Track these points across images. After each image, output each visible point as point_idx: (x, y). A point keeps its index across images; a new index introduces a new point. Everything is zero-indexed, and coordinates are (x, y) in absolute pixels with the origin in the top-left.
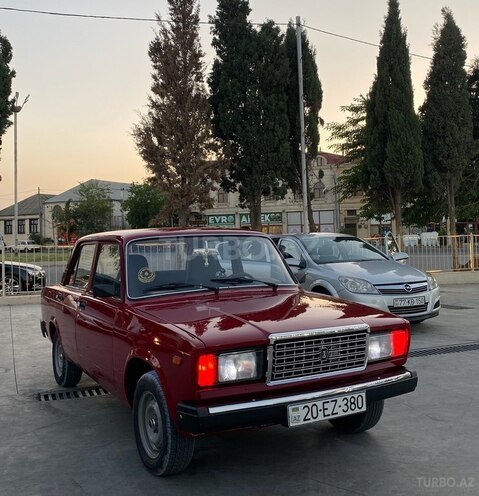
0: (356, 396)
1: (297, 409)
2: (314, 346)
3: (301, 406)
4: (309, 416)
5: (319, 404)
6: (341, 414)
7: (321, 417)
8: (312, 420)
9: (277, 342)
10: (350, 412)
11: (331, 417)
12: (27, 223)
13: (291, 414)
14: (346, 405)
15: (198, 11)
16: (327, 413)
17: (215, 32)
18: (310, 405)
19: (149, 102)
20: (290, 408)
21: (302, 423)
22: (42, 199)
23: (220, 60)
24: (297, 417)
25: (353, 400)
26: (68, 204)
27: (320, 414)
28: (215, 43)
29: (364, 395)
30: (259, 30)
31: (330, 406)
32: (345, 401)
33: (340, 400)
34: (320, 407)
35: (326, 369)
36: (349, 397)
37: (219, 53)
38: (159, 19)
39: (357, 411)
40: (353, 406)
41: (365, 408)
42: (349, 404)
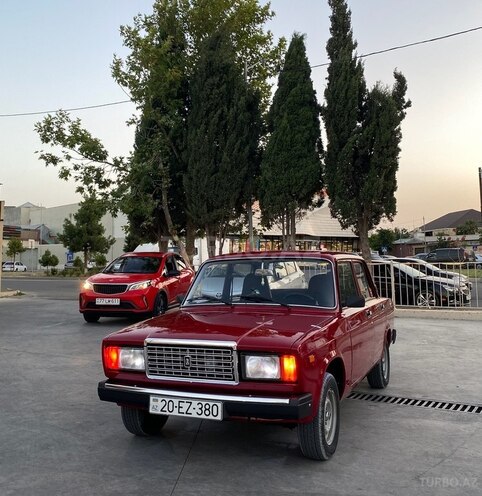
0: (211, 404)
1: (157, 401)
2: (179, 353)
3: (160, 399)
4: (166, 408)
5: (176, 401)
6: (194, 415)
7: (175, 413)
8: (168, 413)
9: (148, 344)
10: (203, 416)
11: (185, 415)
13: (152, 402)
14: (201, 409)
16: (181, 410)
18: (167, 400)
20: (151, 398)
21: (159, 412)
24: (156, 406)
25: (207, 407)
27: (176, 410)
29: (220, 405)
31: (185, 406)
32: (200, 406)
33: (195, 403)
34: (176, 404)
36: (204, 403)
39: (211, 417)
40: (207, 412)
41: (219, 418)
42: (203, 409)
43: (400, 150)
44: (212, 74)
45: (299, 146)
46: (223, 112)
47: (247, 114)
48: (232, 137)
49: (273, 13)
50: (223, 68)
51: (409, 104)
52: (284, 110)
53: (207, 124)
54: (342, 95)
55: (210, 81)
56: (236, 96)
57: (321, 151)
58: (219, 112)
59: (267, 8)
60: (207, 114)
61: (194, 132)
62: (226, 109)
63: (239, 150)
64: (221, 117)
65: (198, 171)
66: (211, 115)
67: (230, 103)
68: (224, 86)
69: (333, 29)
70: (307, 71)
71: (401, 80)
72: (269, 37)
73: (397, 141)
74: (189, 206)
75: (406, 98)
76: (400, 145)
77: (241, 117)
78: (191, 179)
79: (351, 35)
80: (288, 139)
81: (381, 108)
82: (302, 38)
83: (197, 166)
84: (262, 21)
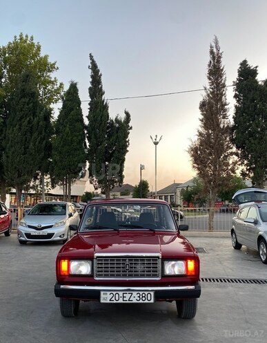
0: (146, 293)
1: (106, 294)
2: (121, 262)
3: (109, 293)
4: (113, 299)
5: (121, 294)
6: (135, 301)
7: (121, 301)
8: (115, 302)
9: (98, 257)
10: (141, 301)
11: (128, 302)
12: (169, 197)
13: (102, 295)
14: (139, 297)
15: (225, 80)
16: (125, 299)
17: (236, 90)
18: (114, 293)
19: (198, 134)
20: (102, 293)
21: (108, 301)
22: (176, 186)
23: (238, 105)
24: (106, 298)
25: (144, 295)
26: (187, 187)
27: (121, 299)
28: (236, 96)
29: (152, 293)
30: (263, 84)
31: (127, 296)
32: (138, 295)
33: (135, 294)
35: (130, 276)
36: (141, 293)
37: (238, 101)
38: (206, 89)
39: (146, 301)
40: (144, 299)
41: (152, 301)
42: (141, 297)
43: (127, 151)
44: (24, 96)
45: (75, 144)
46: (30, 119)
47: (45, 122)
48: (35, 134)
49: (58, 68)
50: (31, 94)
51: (131, 128)
52: (67, 123)
53: (20, 125)
54: (99, 118)
55: (23, 100)
56: (38, 111)
57: (86, 148)
58: (28, 119)
59: (54, 64)
60: (20, 120)
61: (11, 129)
62: (32, 118)
63: (39, 142)
64: (29, 122)
65: (13, 153)
66: (23, 120)
67: (34, 115)
68: (32, 104)
69: (92, 83)
70: (79, 103)
71: (128, 115)
72: (55, 81)
73: (127, 146)
74: (6, 174)
75: (130, 124)
76: (128, 149)
77: (41, 123)
78: (8, 157)
79: (101, 87)
80: (70, 139)
81: (118, 128)
82: (76, 84)
83: (13, 149)
84: (51, 71)
